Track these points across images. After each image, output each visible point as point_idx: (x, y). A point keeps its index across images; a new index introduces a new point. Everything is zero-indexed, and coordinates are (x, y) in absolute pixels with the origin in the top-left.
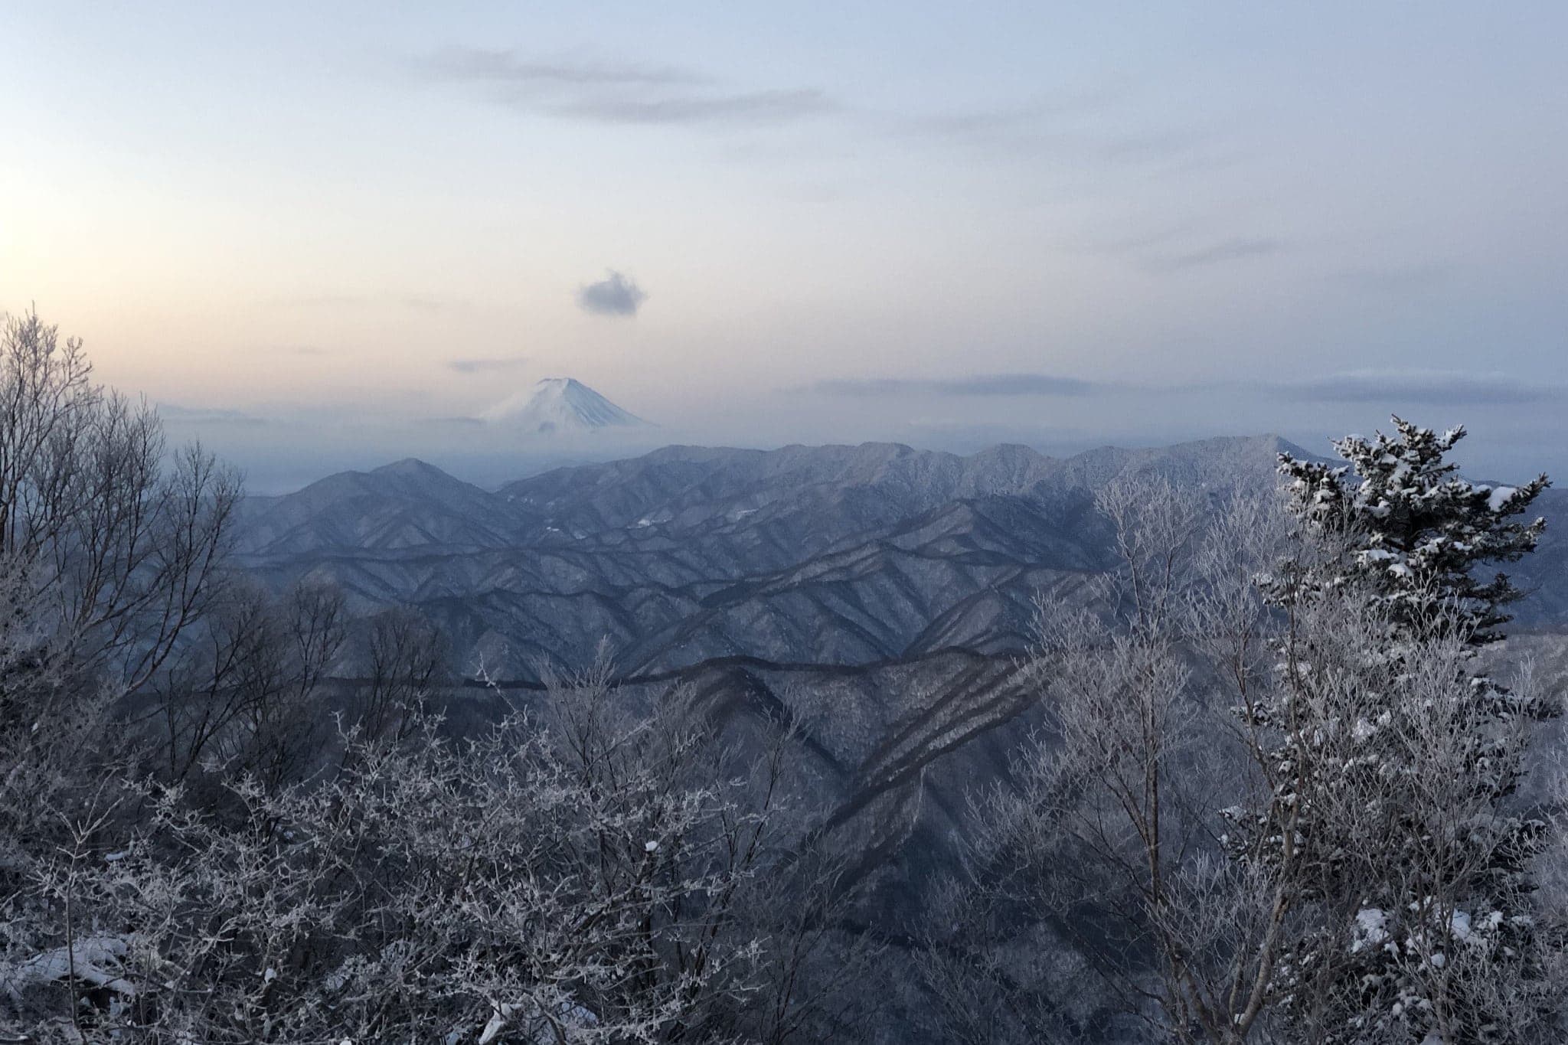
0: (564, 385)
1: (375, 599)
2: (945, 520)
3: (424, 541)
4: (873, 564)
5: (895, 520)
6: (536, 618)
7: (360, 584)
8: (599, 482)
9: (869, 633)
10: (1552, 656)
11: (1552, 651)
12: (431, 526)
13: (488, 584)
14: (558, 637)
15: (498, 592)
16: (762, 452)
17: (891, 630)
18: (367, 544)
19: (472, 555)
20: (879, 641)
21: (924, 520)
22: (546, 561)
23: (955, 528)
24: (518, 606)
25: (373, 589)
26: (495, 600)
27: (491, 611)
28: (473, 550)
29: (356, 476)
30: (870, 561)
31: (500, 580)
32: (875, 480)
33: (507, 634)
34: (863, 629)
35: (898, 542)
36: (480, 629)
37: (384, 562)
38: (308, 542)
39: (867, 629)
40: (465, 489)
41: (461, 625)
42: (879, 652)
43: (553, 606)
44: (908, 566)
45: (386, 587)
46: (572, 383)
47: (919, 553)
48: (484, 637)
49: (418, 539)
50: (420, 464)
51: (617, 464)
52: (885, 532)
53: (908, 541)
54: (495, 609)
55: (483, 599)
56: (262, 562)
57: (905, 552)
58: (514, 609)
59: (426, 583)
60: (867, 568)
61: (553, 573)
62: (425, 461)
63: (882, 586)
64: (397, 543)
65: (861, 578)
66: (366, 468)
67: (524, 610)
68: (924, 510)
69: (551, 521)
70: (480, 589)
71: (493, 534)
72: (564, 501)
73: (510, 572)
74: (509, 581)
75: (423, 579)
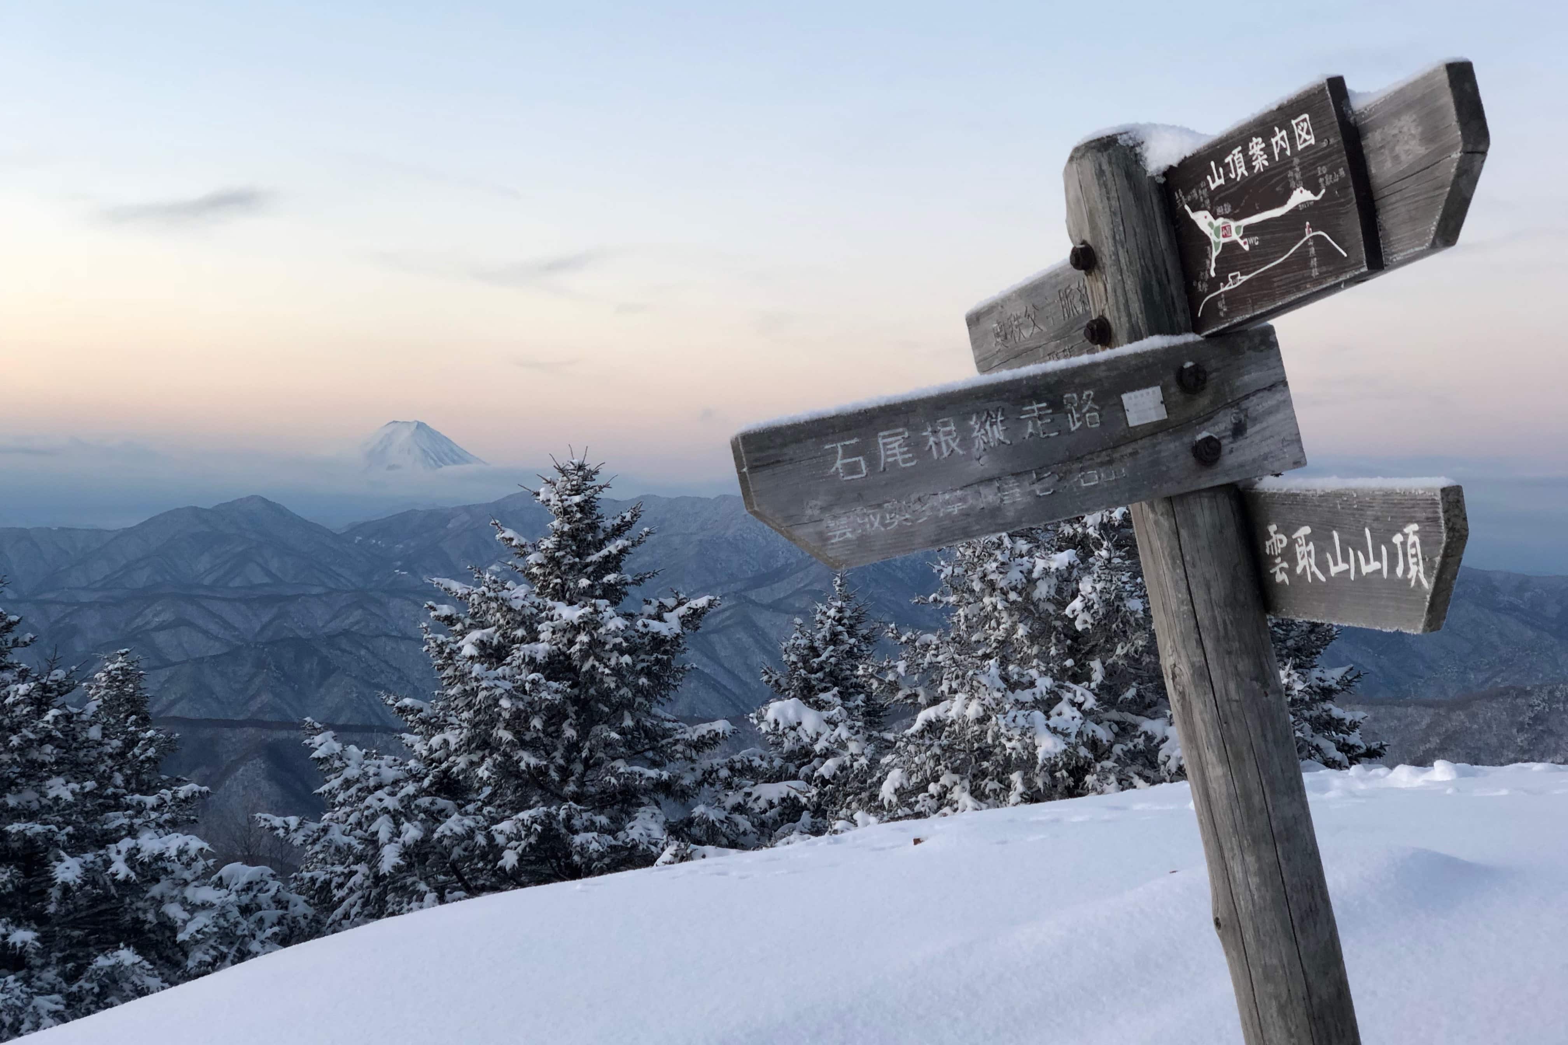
0: (413, 427)
1: (216, 638)
2: (800, 575)
3: (266, 580)
4: (729, 618)
5: (750, 574)
6: (386, 662)
7: (200, 622)
8: (450, 526)
9: (725, 687)
10: (1417, 728)
11: (1418, 723)
12: (274, 565)
13: (336, 625)
14: (408, 681)
15: (346, 633)
16: (616, 501)
17: (746, 684)
18: (207, 581)
19: (318, 596)
20: (734, 694)
21: (778, 575)
22: (396, 604)
23: (810, 584)
24: (367, 648)
25: (213, 628)
26: (344, 644)
27: (339, 652)
28: (316, 590)
29: (196, 512)
30: (727, 614)
31: (347, 622)
32: (729, 533)
33: (356, 677)
34: (719, 683)
35: (753, 595)
36: (327, 670)
37: (224, 599)
38: (142, 578)
39: (724, 683)
40: (309, 527)
41: (307, 666)
42: (734, 705)
43: (403, 648)
44: (763, 619)
45: (227, 625)
46: (421, 426)
47: (776, 607)
48: (331, 680)
49: (259, 578)
50: (264, 500)
51: (467, 509)
52: (739, 585)
53: (763, 595)
54: (343, 651)
55: (331, 639)
56: (95, 596)
57: (762, 605)
58: (363, 652)
59: (270, 622)
60: (723, 621)
61: (402, 617)
62: (270, 499)
63: (738, 639)
64: (237, 582)
65: (716, 631)
66: (208, 505)
67: (373, 653)
68: (779, 565)
69: (399, 563)
70: (326, 630)
71: (338, 575)
72: (412, 544)
73: (357, 614)
74: (357, 623)
75: (265, 619)
